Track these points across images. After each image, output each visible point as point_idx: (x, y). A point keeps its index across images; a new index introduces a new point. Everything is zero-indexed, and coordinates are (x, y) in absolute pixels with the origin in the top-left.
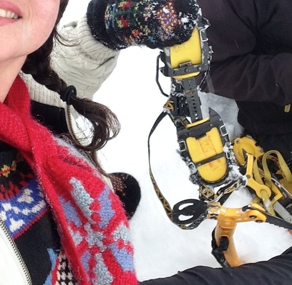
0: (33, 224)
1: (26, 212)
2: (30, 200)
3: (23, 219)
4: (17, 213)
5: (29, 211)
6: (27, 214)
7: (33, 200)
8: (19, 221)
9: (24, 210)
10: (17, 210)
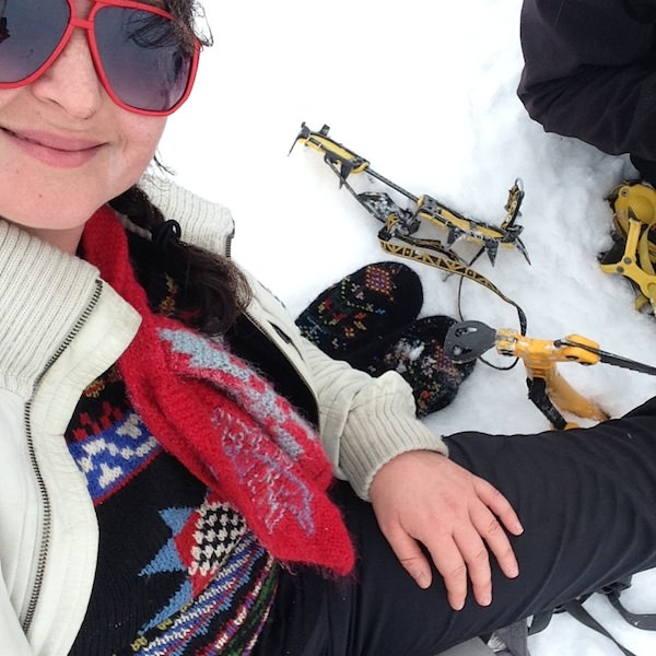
0: (134, 477)
1: (127, 453)
2: (135, 433)
3: (121, 465)
4: (114, 455)
5: (132, 453)
6: (127, 458)
7: (140, 434)
8: (115, 469)
9: (124, 450)
10: (113, 449)
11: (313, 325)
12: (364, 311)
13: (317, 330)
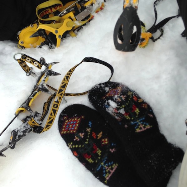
11: (102, 167)
12: (91, 133)
13: (105, 164)
